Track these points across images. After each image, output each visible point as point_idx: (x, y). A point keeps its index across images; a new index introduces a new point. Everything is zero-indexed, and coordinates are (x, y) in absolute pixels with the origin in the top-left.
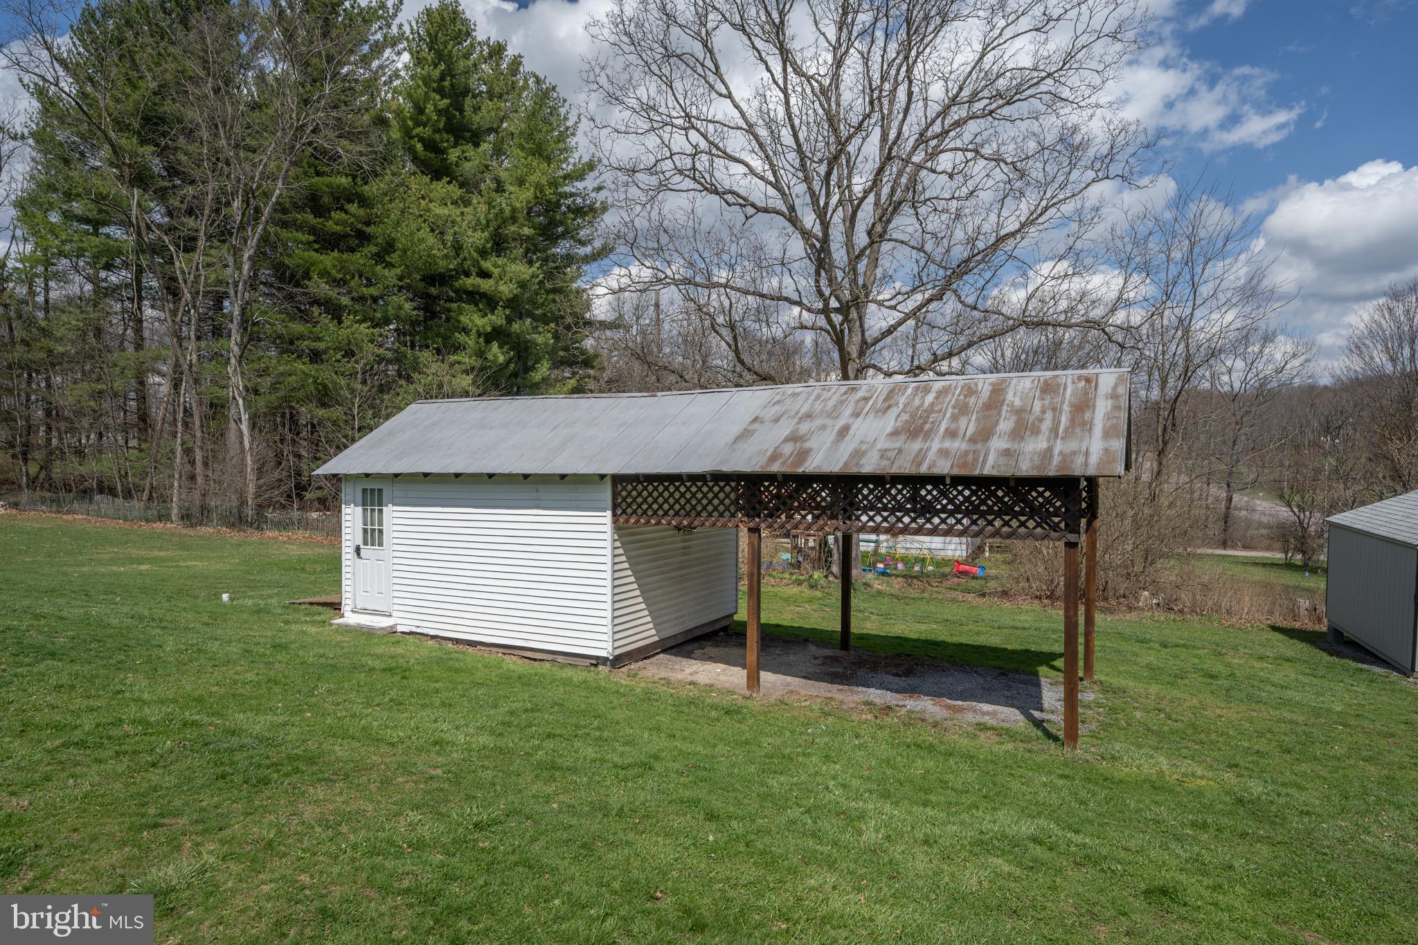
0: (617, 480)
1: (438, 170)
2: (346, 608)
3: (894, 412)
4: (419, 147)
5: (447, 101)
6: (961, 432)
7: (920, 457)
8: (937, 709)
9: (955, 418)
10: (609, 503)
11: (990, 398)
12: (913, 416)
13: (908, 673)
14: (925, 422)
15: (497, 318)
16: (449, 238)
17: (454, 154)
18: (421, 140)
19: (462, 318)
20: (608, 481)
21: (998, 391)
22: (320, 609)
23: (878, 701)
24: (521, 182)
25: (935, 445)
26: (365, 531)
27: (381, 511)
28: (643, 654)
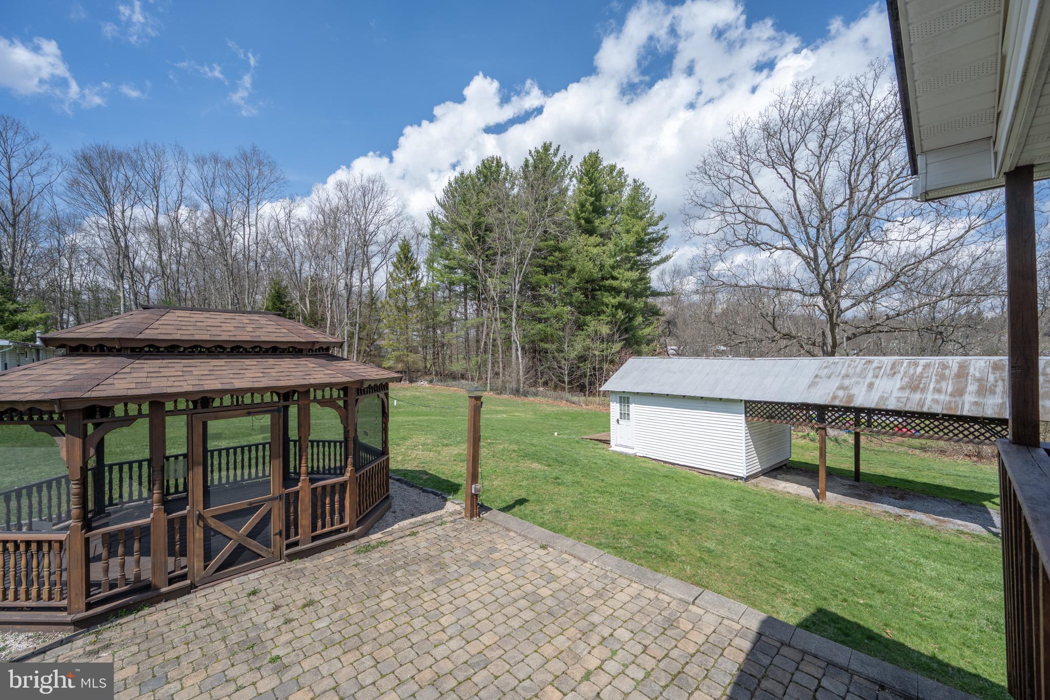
0: (746, 402)
1: (591, 232)
2: (612, 443)
3: (899, 376)
4: (583, 222)
5: (593, 199)
6: (944, 390)
7: (922, 402)
8: (930, 520)
9: (937, 382)
10: (744, 412)
11: (959, 371)
12: (911, 379)
13: (902, 498)
14: (920, 383)
15: (620, 298)
16: (598, 263)
17: (597, 222)
18: (584, 219)
19: (604, 299)
20: (743, 403)
21: (963, 367)
22: (597, 442)
23: (891, 511)
24: (628, 232)
25: (929, 397)
26: (621, 413)
27: (628, 406)
28: (754, 476)
